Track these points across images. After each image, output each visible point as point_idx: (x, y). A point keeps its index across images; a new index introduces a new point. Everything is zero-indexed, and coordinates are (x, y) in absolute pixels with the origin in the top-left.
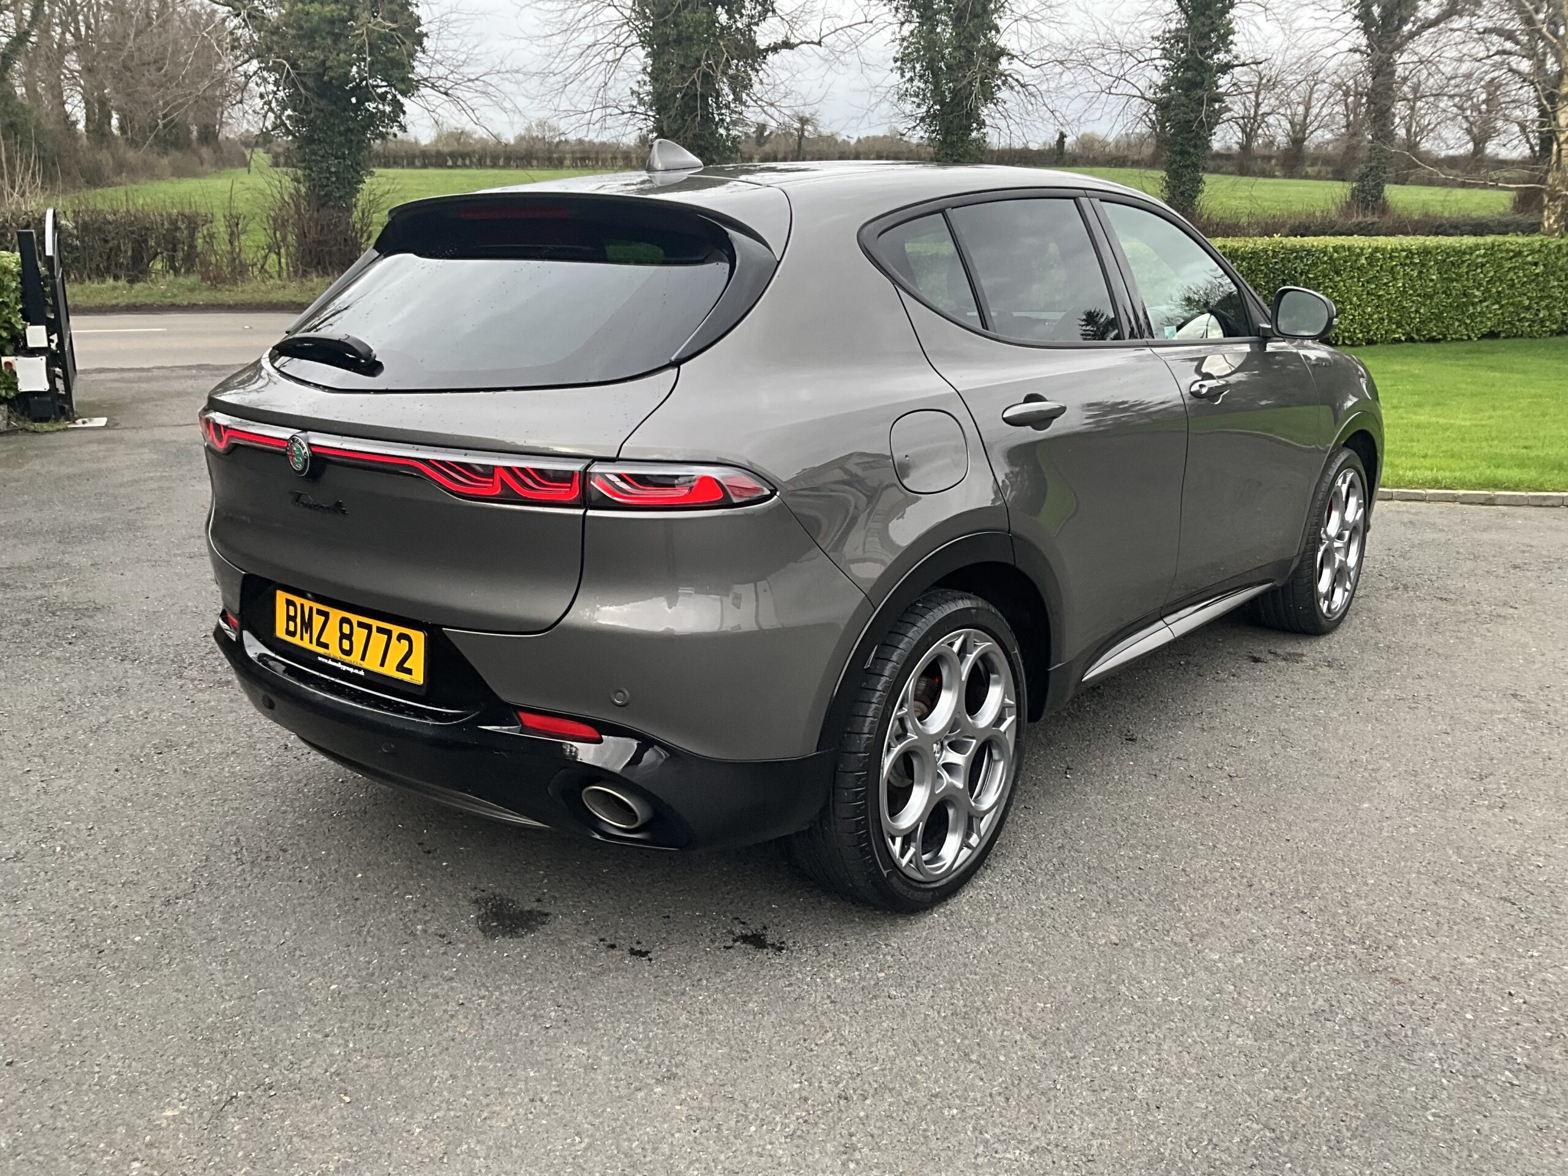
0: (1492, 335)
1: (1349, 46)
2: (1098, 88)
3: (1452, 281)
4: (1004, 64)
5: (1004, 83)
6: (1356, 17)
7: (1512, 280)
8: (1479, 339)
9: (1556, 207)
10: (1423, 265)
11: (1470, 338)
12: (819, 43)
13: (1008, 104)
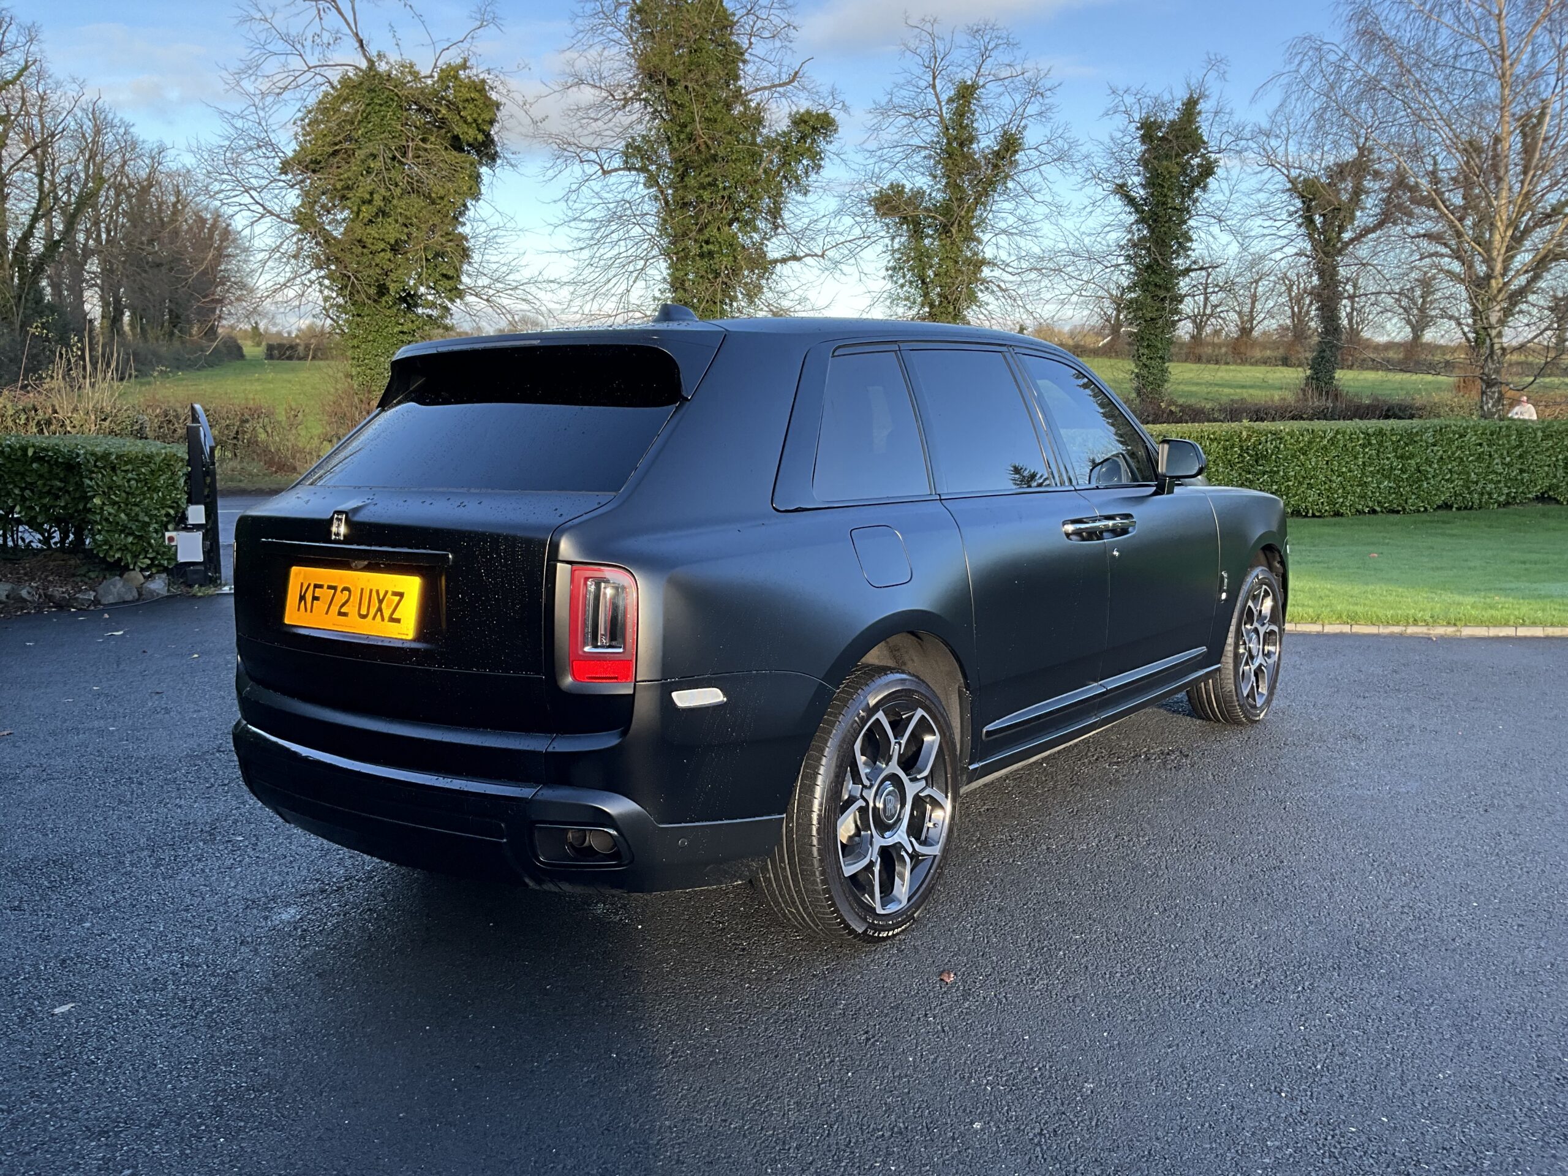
0: (1447, 506)
1: (1295, 250)
2: (1070, 291)
3: (1408, 458)
4: (986, 272)
5: (987, 288)
6: (1301, 225)
8: (1435, 510)
10: (1380, 446)
11: (1426, 509)
12: (822, 256)
13: (989, 308)
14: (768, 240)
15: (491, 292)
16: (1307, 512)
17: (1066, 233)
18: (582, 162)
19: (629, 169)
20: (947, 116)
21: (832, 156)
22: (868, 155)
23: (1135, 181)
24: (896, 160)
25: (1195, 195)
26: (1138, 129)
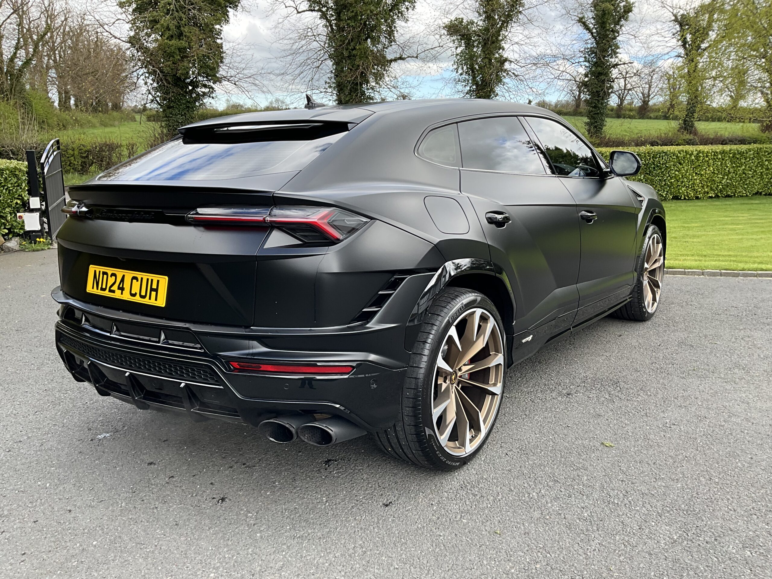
4: (507, 65)
5: (507, 75)
6: (679, 40)
8: (752, 195)
12: (417, 57)
14: (387, 48)
15: (236, 79)
16: (681, 197)
18: (286, 7)
19: (312, 11)
23: (589, 16)
25: (621, 23)
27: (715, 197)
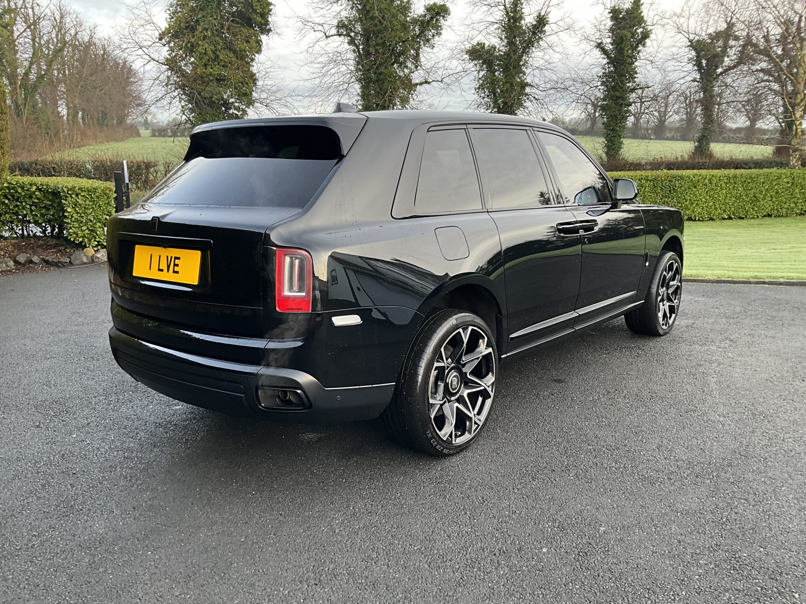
0: (769, 216)
1: (691, 79)
2: (572, 100)
3: (749, 190)
4: (528, 90)
5: (528, 99)
6: (695, 65)
7: (777, 189)
8: (762, 217)
9: (796, 155)
10: (735, 183)
11: (758, 217)
12: (441, 81)
13: (530, 109)
14: (413, 73)
15: (268, 101)
16: (696, 218)
17: (570, 69)
18: (314, 31)
19: (340, 35)
20: (508, 6)
21: (447, 27)
22: (466, 27)
23: (607, 42)
24: (480, 30)
25: (639, 49)
26: (609, 13)
27: (728, 219)
